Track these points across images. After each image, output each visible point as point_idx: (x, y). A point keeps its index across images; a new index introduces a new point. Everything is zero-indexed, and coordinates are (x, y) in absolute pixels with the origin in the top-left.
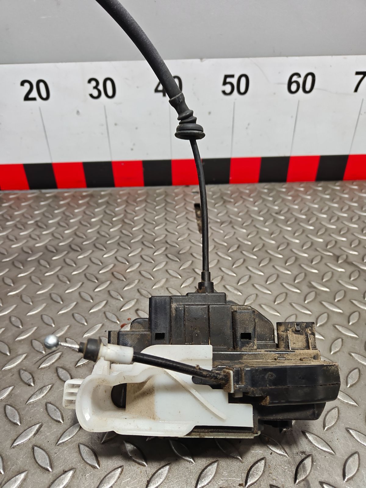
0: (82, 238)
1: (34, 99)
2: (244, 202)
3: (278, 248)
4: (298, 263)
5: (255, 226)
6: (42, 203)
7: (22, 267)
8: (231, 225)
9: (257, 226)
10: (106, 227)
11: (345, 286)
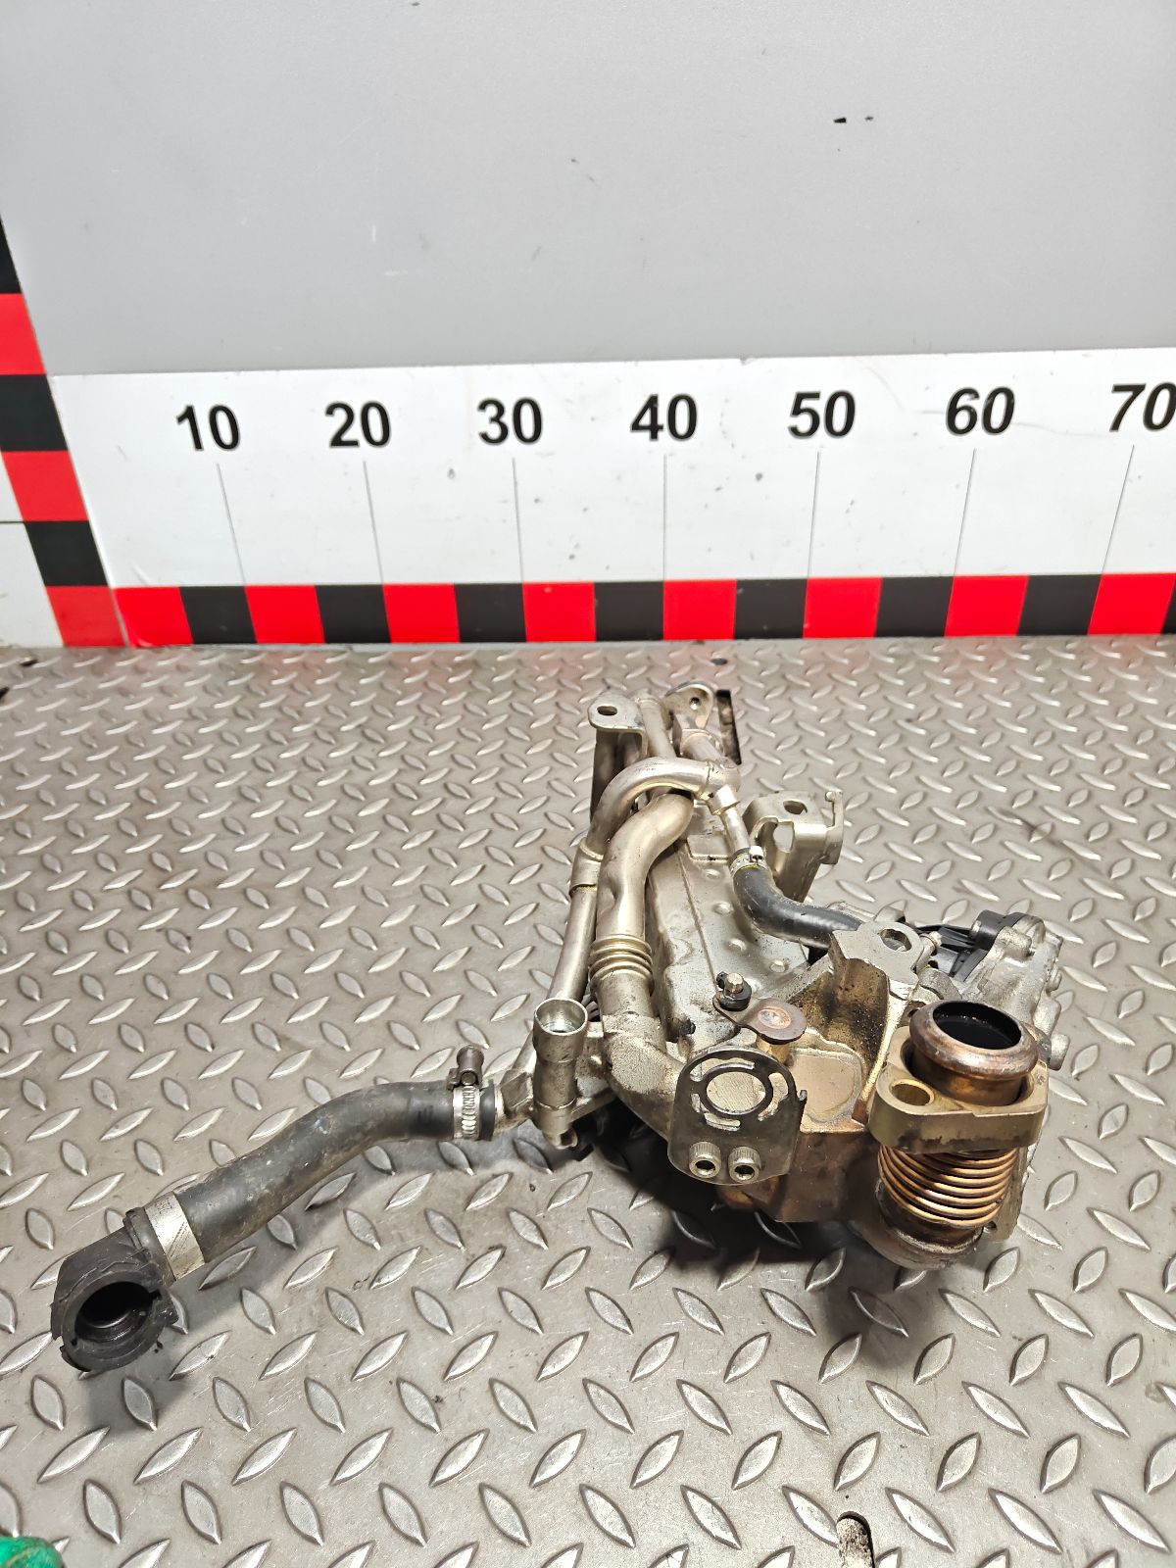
0: (470, 768)
1: (354, 443)
2: (834, 688)
3: (901, 805)
4: (941, 838)
5: (855, 751)
6: (363, 681)
7: (351, 830)
8: (800, 747)
9: (860, 750)
10: (517, 742)
11: (1033, 892)
